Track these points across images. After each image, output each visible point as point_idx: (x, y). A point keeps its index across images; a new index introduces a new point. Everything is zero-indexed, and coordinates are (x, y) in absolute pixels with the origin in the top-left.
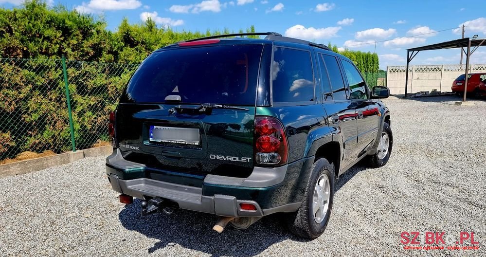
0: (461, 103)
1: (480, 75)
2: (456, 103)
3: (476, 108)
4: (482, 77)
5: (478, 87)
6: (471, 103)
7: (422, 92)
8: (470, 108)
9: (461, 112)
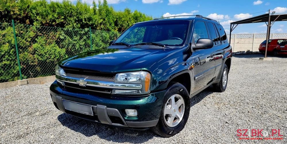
0: (263, 59)
1: (277, 40)
2: (260, 58)
3: (273, 62)
4: (279, 41)
5: (276, 49)
6: (270, 59)
7: (240, 52)
8: (269, 62)
9: (261, 65)
